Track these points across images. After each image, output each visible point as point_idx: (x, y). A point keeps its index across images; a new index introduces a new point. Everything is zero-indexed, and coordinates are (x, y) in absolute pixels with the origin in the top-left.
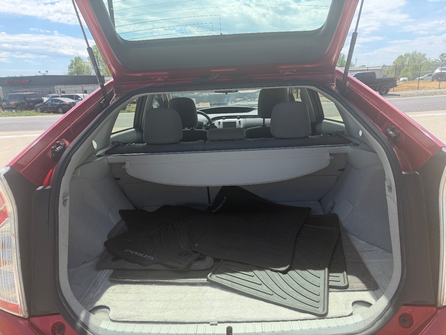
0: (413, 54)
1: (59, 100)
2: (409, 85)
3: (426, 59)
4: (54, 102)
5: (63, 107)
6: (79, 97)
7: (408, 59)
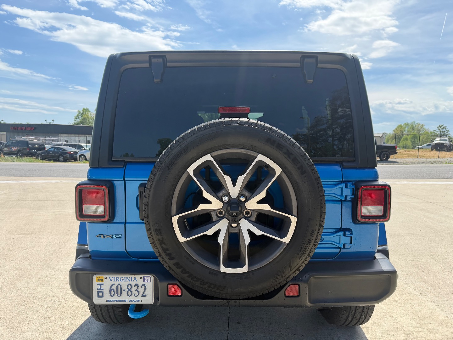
0: (412, 123)
1: (61, 149)
2: (409, 153)
3: (424, 129)
4: (56, 150)
5: (65, 156)
6: (82, 147)
7: (407, 128)
